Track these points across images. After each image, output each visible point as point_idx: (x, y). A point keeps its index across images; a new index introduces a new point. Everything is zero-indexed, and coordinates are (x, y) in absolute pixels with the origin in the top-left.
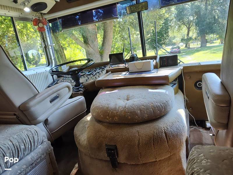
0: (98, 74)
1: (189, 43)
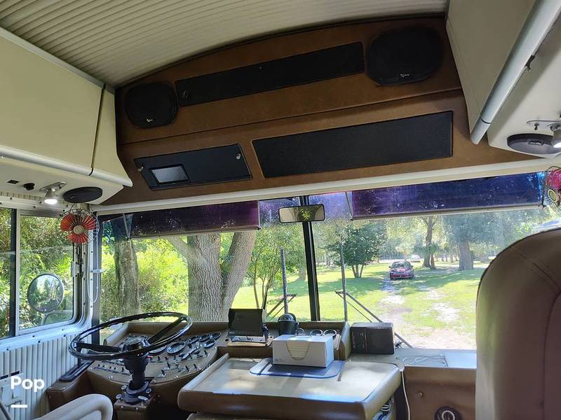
0: (194, 356)
1: (434, 256)
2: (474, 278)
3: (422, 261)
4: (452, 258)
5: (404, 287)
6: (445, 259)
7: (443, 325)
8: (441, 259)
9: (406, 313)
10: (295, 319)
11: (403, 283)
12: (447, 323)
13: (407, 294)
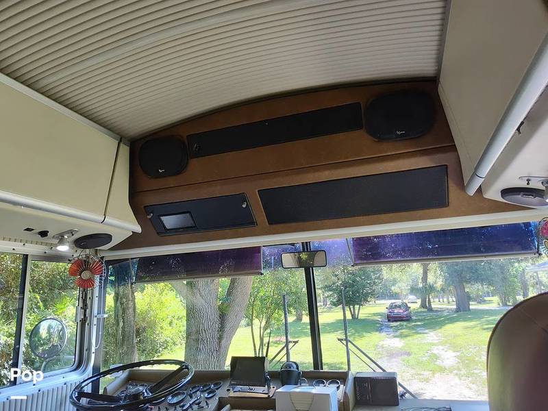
0: (195, 407)
1: (430, 297)
2: (471, 320)
3: (419, 301)
4: (448, 299)
5: (401, 329)
6: (441, 300)
7: (442, 370)
8: (437, 300)
9: (405, 357)
10: (298, 368)
11: (401, 325)
12: (447, 368)
13: (406, 336)
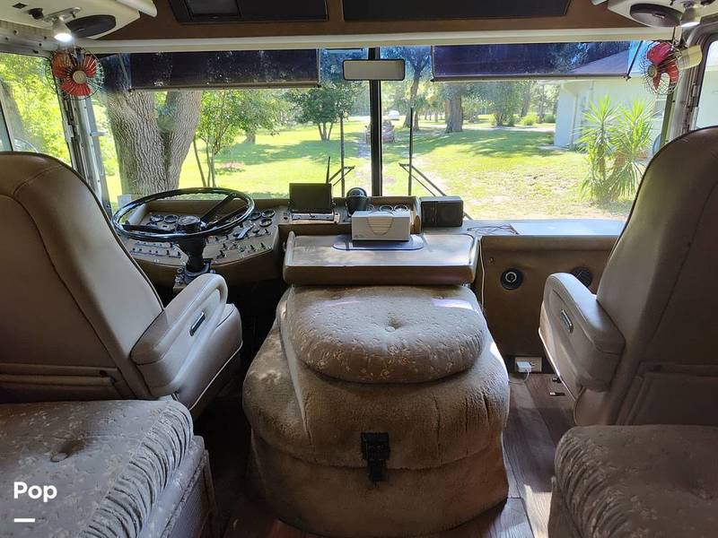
1: (419, 113)
2: (465, 142)
6: (428, 117)
8: (424, 117)
10: (365, 195)
